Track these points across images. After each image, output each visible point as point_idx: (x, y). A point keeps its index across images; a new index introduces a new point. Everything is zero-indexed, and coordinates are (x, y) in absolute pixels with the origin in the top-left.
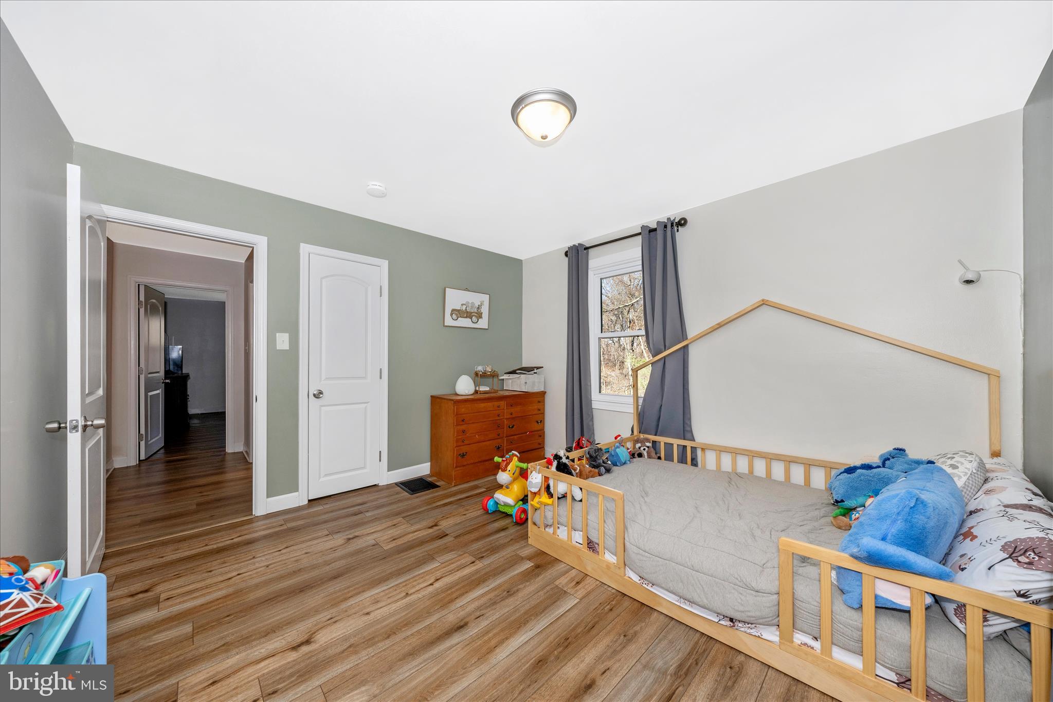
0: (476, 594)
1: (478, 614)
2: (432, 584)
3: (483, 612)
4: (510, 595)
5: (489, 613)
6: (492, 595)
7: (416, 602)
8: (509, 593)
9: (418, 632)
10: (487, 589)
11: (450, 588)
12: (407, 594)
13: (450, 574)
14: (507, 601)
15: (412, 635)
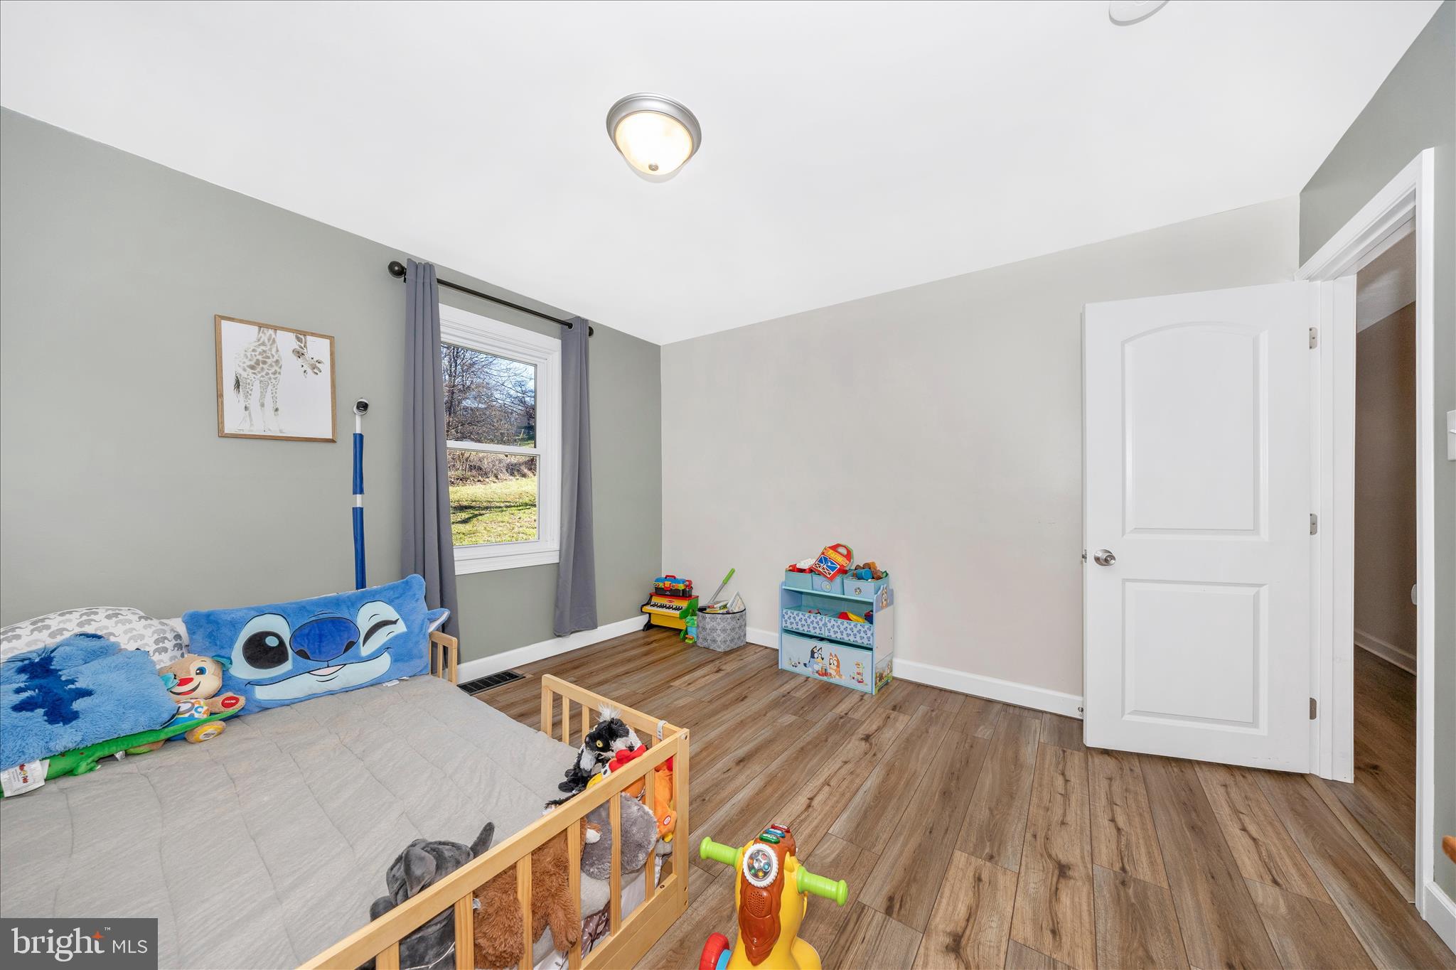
1: (729, 774)
3: (725, 776)
4: (699, 797)
5: (718, 775)
6: (724, 794)
10: (733, 801)
13: (799, 816)
14: (702, 790)
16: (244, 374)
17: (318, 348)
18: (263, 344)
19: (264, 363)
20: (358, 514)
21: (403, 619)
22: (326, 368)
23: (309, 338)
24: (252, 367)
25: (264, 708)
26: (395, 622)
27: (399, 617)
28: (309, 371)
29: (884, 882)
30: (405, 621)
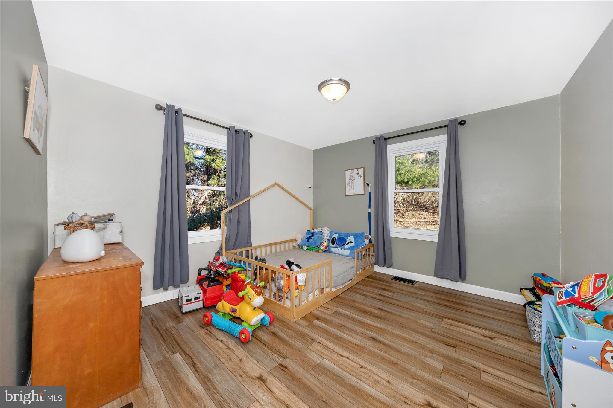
0: (348, 337)
1: (362, 334)
2: (347, 358)
5: (360, 331)
7: (366, 360)
8: (342, 326)
9: (385, 353)
11: (347, 348)
12: (361, 368)
14: (349, 326)
15: (389, 355)
16: (349, 181)
17: (361, 171)
18: (352, 174)
19: (352, 178)
20: (369, 213)
21: (355, 243)
22: (362, 176)
23: (359, 169)
24: (350, 180)
25: (332, 252)
26: (353, 243)
27: (354, 241)
28: (360, 178)
29: (294, 368)
30: (355, 244)
